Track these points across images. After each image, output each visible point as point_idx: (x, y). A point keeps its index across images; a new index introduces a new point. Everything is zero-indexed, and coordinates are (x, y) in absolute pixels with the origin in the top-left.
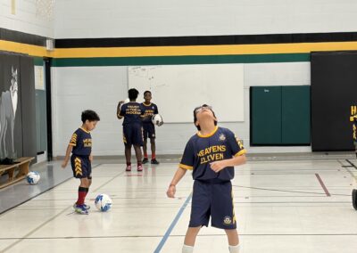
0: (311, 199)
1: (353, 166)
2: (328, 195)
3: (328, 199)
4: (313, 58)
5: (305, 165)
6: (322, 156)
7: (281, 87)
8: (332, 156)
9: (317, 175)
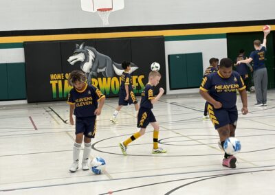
0: (25, 133)
1: (52, 110)
2: (36, 129)
3: (36, 131)
4: (25, 45)
5: (24, 112)
6: (34, 105)
7: (6, 64)
8: (40, 105)
9: (30, 118)
